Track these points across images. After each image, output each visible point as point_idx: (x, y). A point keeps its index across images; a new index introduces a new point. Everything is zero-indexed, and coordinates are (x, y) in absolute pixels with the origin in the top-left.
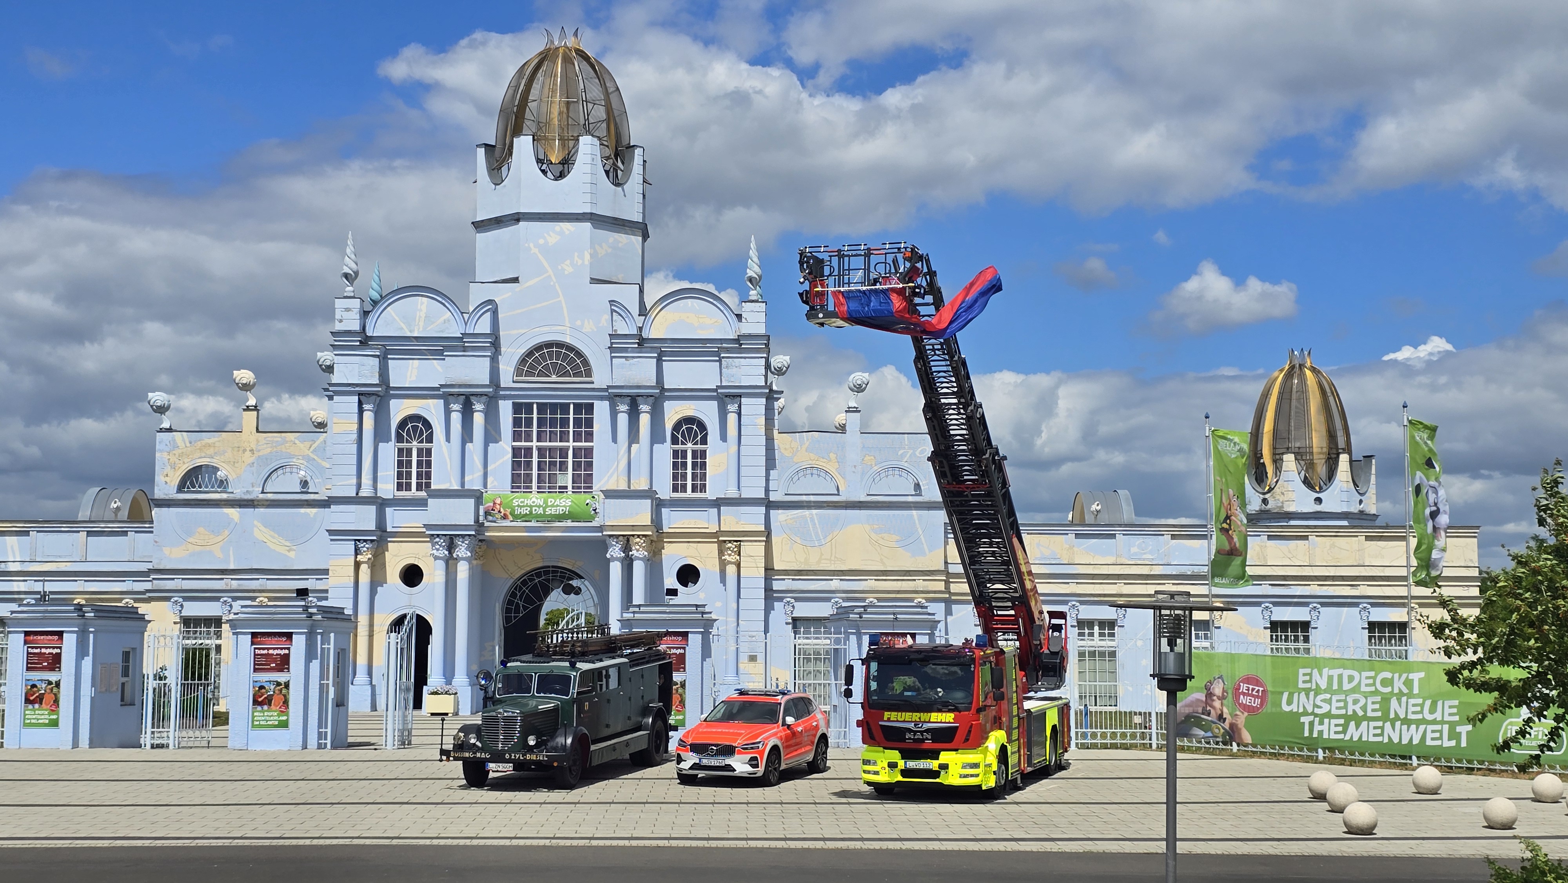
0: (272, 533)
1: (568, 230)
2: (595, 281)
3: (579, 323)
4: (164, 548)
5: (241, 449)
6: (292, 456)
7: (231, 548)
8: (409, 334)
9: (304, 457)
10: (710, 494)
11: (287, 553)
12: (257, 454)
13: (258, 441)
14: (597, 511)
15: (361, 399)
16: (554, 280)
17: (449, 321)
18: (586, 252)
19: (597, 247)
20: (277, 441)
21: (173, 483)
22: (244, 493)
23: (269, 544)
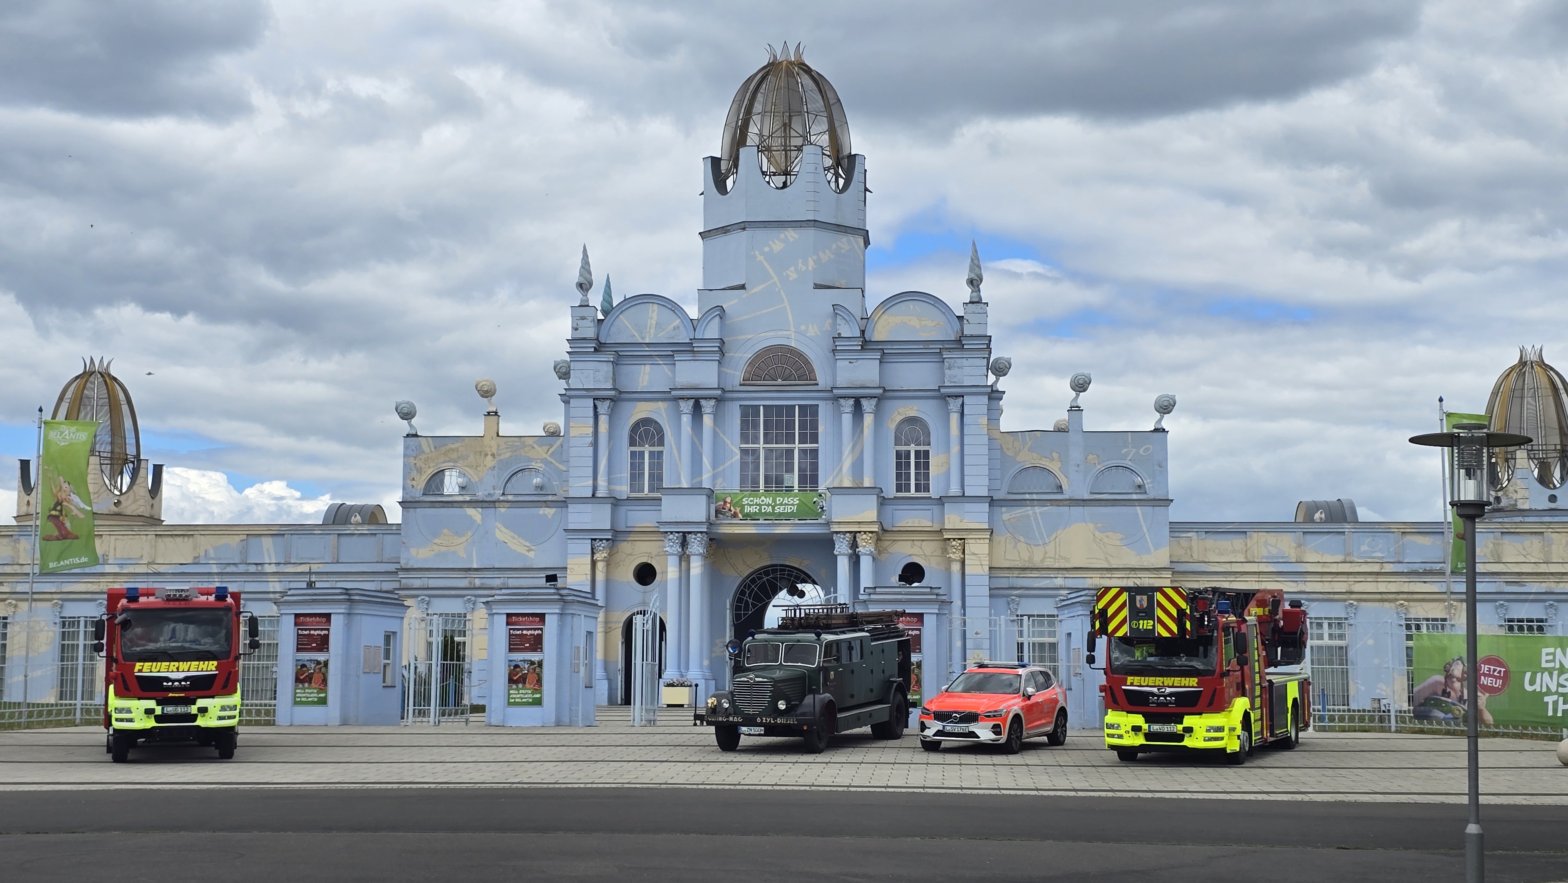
0: (512, 534)
1: (792, 237)
2: (817, 286)
3: (803, 327)
4: (411, 549)
5: (483, 454)
6: (530, 460)
7: (474, 549)
8: (641, 341)
9: (544, 461)
10: (934, 493)
11: (527, 553)
12: (498, 458)
13: (498, 445)
14: (824, 508)
15: (597, 404)
16: (780, 286)
17: (678, 327)
18: (810, 259)
19: (821, 254)
20: (517, 446)
21: (419, 487)
22: (486, 496)
23: (509, 544)
